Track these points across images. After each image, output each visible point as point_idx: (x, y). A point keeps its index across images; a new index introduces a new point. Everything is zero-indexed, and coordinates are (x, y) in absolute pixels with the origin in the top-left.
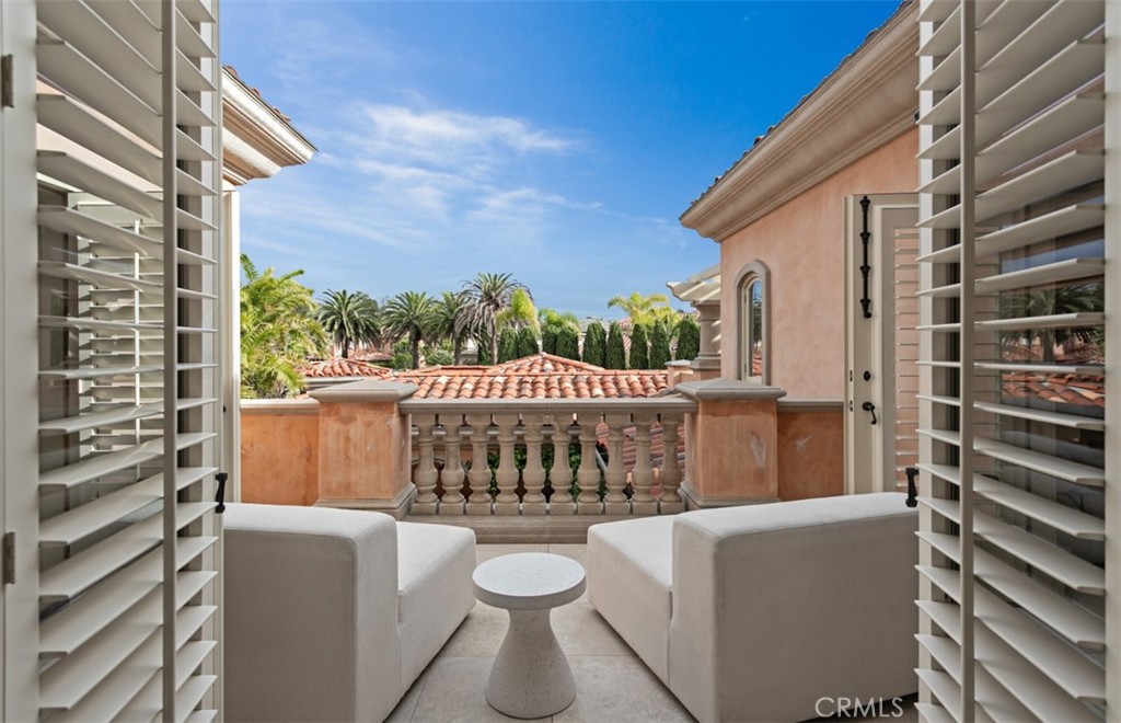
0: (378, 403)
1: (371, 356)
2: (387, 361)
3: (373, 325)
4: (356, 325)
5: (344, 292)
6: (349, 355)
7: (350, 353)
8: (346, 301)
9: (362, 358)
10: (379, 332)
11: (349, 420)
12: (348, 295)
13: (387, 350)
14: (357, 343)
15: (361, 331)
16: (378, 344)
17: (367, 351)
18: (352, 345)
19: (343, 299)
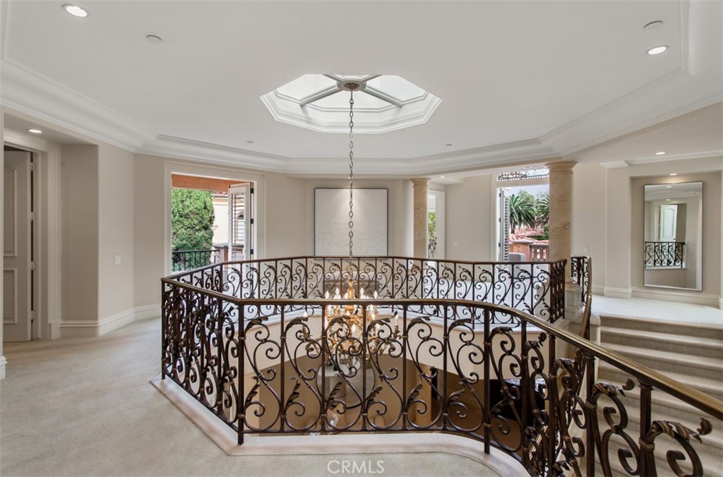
0: (525, 244)
1: (529, 233)
2: (539, 237)
3: (530, 214)
4: (519, 214)
5: (513, 195)
6: (515, 232)
7: (516, 231)
8: (514, 200)
9: (523, 234)
10: (534, 218)
11: (519, 247)
12: (515, 197)
13: (539, 229)
14: (520, 225)
15: (523, 218)
16: (533, 225)
17: (527, 230)
18: (517, 227)
19: (512, 199)
